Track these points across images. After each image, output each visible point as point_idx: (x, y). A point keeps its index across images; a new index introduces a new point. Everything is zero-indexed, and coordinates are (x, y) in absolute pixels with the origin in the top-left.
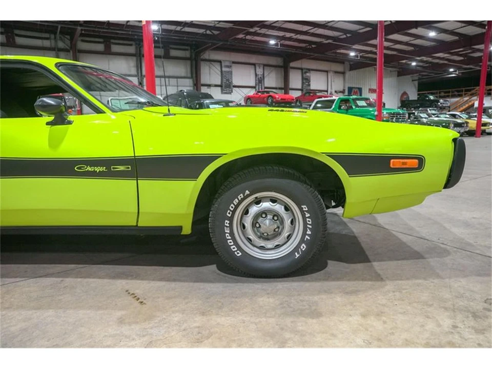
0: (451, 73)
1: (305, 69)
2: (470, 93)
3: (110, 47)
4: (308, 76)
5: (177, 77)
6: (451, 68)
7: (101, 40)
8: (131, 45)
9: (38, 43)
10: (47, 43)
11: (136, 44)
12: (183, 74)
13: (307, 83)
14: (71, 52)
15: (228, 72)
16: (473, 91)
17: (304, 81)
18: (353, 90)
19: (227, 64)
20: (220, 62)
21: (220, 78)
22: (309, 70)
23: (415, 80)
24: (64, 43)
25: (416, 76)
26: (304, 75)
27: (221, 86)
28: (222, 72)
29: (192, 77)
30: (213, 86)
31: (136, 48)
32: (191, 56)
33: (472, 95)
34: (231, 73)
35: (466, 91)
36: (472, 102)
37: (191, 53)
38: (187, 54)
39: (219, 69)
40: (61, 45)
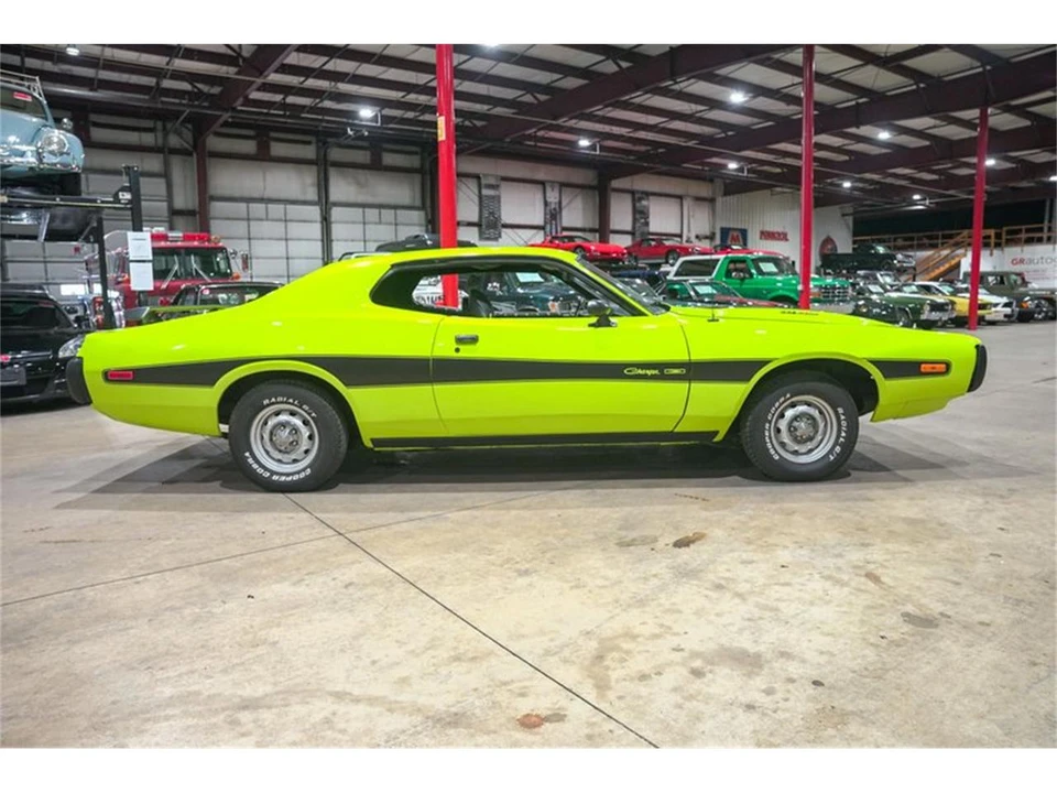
0: (915, 203)
1: (638, 192)
2: (952, 241)
3: (268, 147)
4: (644, 207)
5: (395, 207)
6: (916, 193)
7: (251, 133)
8: (309, 143)
9: (132, 138)
10: (148, 139)
11: (318, 141)
12: (407, 201)
13: (643, 221)
14: (195, 155)
15: (493, 197)
16: (958, 239)
17: (638, 216)
18: (731, 233)
19: (492, 181)
20: (477, 177)
21: (477, 209)
22: (647, 194)
23: (847, 215)
24: (182, 138)
25: (849, 208)
26: (638, 205)
27: (478, 225)
28: (480, 197)
29: (423, 207)
30: (464, 225)
31: (318, 149)
32: (422, 165)
33: (958, 245)
34: (497, 199)
35: (944, 237)
36: (957, 260)
37: (422, 159)
38: (414, 161)
39: (476, 191)
40: (174, 141)
